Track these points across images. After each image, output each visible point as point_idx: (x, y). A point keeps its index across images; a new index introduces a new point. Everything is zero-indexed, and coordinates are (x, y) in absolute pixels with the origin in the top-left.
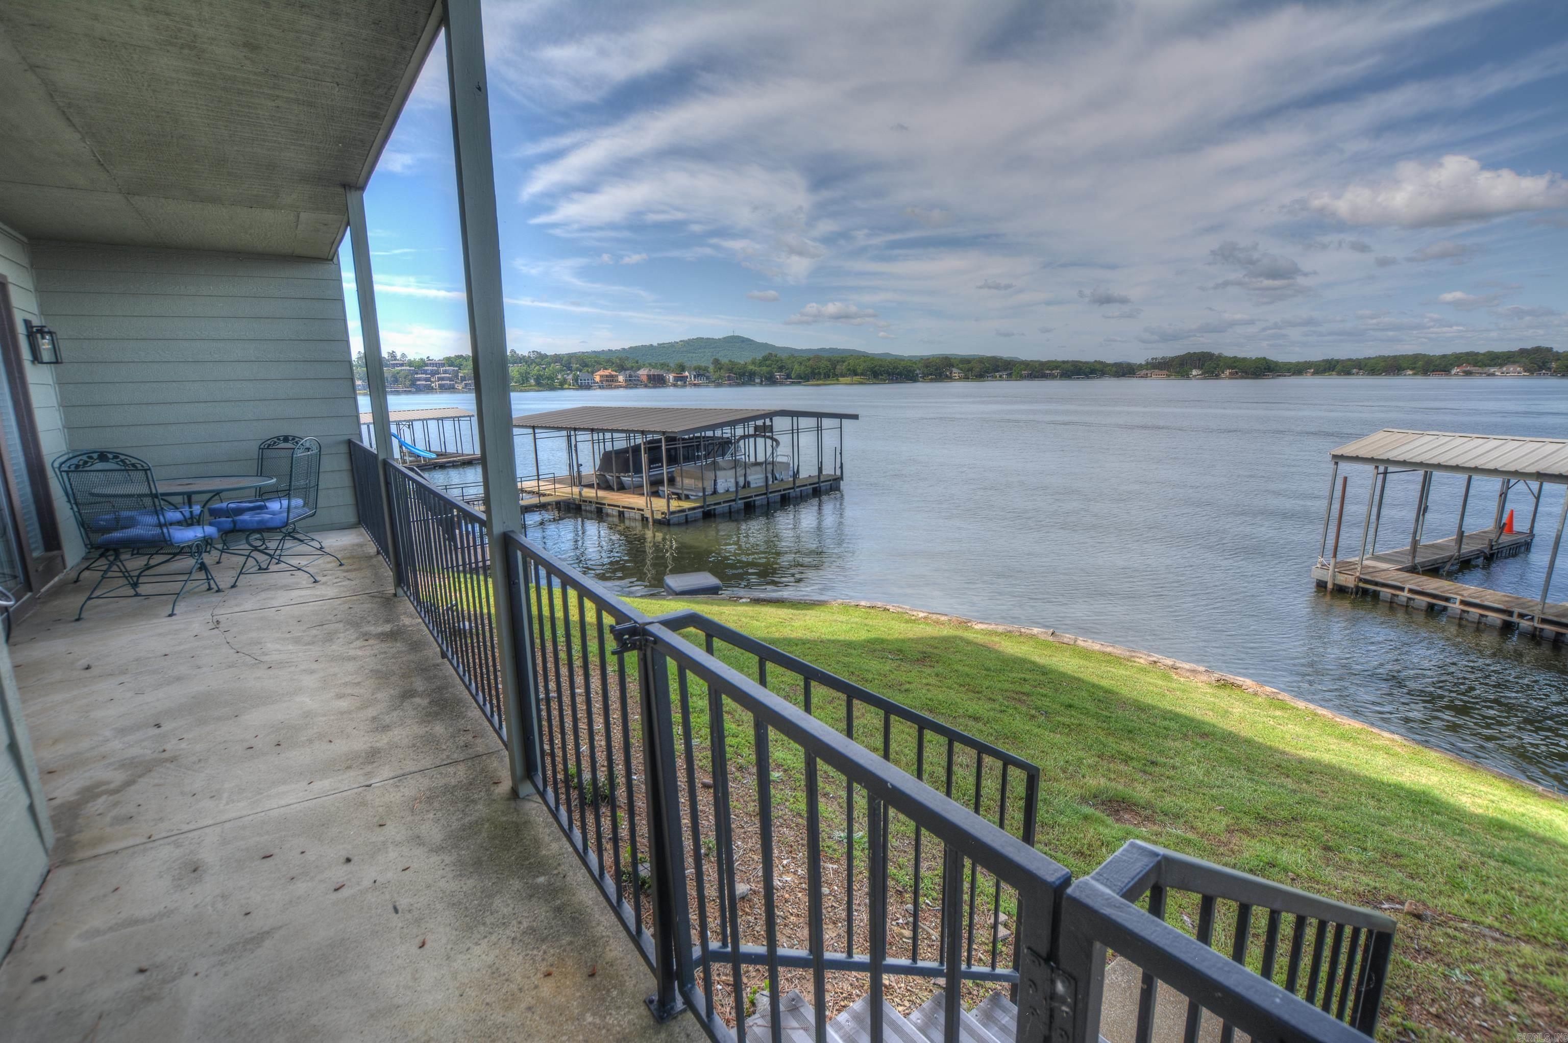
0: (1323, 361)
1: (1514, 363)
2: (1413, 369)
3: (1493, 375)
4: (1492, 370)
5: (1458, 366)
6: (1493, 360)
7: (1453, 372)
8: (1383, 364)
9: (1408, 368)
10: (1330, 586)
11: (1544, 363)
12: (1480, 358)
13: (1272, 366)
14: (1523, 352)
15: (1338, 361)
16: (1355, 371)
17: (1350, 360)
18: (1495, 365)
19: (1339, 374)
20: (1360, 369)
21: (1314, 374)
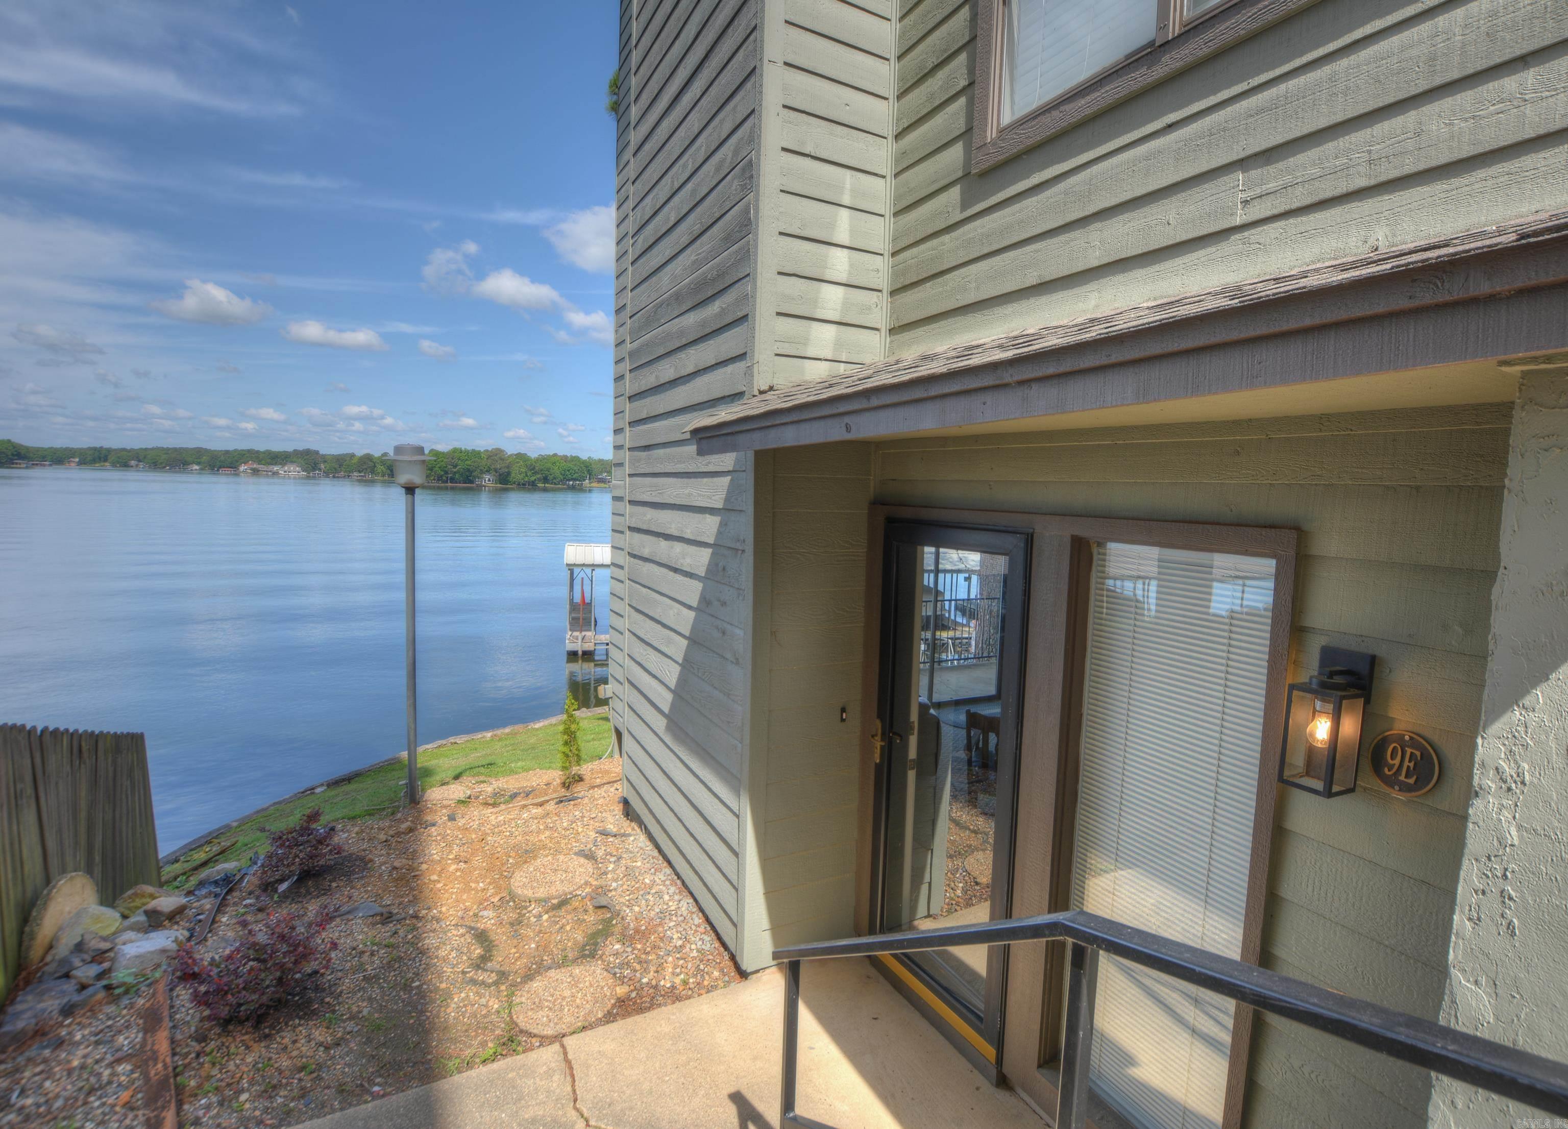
0: (90, 449)
1: (292, 462)
2: (198, 464)
3: (275, 474)
4: (276, 468)
5: (245, 463)
6: (273, 458)
7: (242, 468)
8: (164, 456)
9: (193, 463)
10: (580, 653)
11: (316, 464)
12: (261, 456)
13: (23, 452)
14: (296, 453)
15: (109, 451)
16: (133, 463)
17: (124, 450)
18: (276, 464)
19: (114, 465)
20: (140, 461)
21: (80, 463)
